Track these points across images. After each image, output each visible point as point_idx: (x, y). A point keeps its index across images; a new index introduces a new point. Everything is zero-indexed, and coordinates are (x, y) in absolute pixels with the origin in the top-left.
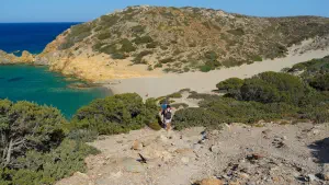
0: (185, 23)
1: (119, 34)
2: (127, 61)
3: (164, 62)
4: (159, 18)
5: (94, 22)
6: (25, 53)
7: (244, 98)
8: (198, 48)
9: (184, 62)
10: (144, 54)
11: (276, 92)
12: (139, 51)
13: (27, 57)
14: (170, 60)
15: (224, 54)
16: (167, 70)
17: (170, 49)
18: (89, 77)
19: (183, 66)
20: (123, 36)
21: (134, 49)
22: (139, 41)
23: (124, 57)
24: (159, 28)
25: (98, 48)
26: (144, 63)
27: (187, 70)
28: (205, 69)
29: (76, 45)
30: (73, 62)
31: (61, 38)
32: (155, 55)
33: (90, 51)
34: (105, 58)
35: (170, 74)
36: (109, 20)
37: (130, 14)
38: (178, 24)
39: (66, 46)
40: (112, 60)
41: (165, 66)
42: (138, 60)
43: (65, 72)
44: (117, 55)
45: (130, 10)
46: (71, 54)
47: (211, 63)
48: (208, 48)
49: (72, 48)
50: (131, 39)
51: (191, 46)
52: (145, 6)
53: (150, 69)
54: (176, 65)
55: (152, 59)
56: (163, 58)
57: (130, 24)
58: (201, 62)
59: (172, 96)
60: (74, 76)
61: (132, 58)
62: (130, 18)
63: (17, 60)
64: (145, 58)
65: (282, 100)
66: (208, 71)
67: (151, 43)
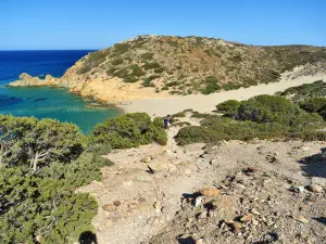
0: (190, 51)
1: (131, 60)
2: (138, 84)
3: (170, 85)
4: (166, 46)
5: (109, 49)
6: (48, 77)
7: (241, 118)
8: (201, 73)
9: (188, 85)
10: (152, 78)
11: (269, 113)
12: (149, 75)
13: (50, 80)
14: (175, 84)
15: (223, 78)
16: (173, 93)
17: (176, 73)
18: (104, 98)
19: (187, 88)
20: (134, 62)
21: (144, 74)
22: (148, 67)
23: (135, 81)
24: (166, 56)
25: (112, 73)
26: (153, 86)
27: (190, 93)
29: (93, 70)
30: (91, 84)
31: (79, 64)
32: (162, 79)
33: (105, 75)
34: (117, 81)
35: (175, 96)
36: (122, 48)
37: (140, 42)
38: (183, 52)
39: (84, 71)
40: (124, 84)
41: (171, 89)
42: (147, 84)
43: (84, 94)
44: (129, 79)
45: (140, 39)
46: (88, 78)
47: (212, 87)
48: (210, 73)
49: (89, 73)
50: (140, 65)
51: (194, 71)
52: (153, 35)
53: (157, 92)
54: (181, 88)
55: (158, 83)
56: (169, 82)
57: (141, 52)
58: (203, 86)
59: (177, 115)
60: (91, 97)
61: (142, 82)
62: (140, 46)
63: (41, 82)
64: (154, 82)
65: (275, 119)
66: (208, 93)
67: (159, 69)
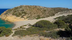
0: (33, 9)
1: (18, 11)
2: (20, 17)
3: (28, 17)
4: (27, 8)
5: (13, 9)
8: (36, 14)
9: (33, 17)
12: (23, 15)
14: (29, 17)
15: (42, 15)
16: (29, 19)
17: (30, 14)
18: (11, 21)
19: (33, 18)
20: (19, 12)
21: (21, 15)
22: (22, 13)
23: (19, 16)
24: (27, 10)
25: (13, 14)
26: (24, 18)
27: (33, 19)
28: (37, 19)
30: (7, 17)
31: (5, 12)
32: (26, 16)
33: (11, 15)
34: (14, 17)
35: (29, 20)
36: (16, 8)
37: (21, 7)
38: (32, 9)
40: (16, 17)
41: (28, 18)
42: (22, 17)
43: (5, 20)
44: (18, 16)
45: (21, 6)
46: (7, 16)
47: (39, 17)
48: (38, 14)
49: (7, 14)
51: (34, 14)
52: (24, 5)
53: (25, 19)
54: (31, 18)
55: (25, 17)
56: (28, 16)
57: (21, 9)
58: (37, 17)
60: (7, 21)
61: (21, 17)
62: (21, 8)
64: (24, 16)
66: (38, 19)
67: (25, 13)
